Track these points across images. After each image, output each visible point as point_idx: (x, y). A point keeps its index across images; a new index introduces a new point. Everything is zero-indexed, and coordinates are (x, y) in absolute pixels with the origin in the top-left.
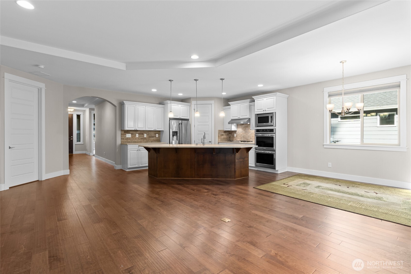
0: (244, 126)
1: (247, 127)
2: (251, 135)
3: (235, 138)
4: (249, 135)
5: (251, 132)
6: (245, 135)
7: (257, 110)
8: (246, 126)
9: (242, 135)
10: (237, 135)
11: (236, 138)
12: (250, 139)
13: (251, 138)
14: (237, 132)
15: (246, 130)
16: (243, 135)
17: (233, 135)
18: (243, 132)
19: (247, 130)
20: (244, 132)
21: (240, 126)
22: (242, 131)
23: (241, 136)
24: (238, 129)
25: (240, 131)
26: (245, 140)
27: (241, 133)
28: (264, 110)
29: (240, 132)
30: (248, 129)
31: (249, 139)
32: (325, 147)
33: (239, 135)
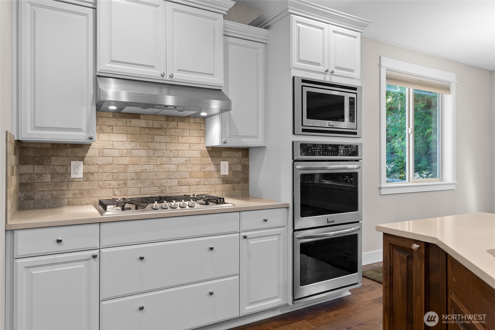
0: (142, 123)
1: (157, 132)
2: (182, 168)
3: (74, 186)
4: (173, 168)
5: (181, 153)
6: (147, 167)
7: (300, 61)
8: (156, 124)
9: (131, 169)
10: (93, 169)
11: (86, 186)
12: (180, 184)
13: (184, 181)
14: (91, 152)
15: (152, 145)
16: (138, 169)
17: (59, 169)
18: (136, 153)
19: (163, 147)
20: (143, 153)
21: (112, 122)
22: (129, 146)
23: (121, 176)
24: (104, 137)
25: (117, 145)
26: (149, 192)
27: (126, 160)
28: (327, 71)
29: (116, 153)
30: (168, 139)
31: (170, 187)
32: (383, 192)
33: (108, 169)
